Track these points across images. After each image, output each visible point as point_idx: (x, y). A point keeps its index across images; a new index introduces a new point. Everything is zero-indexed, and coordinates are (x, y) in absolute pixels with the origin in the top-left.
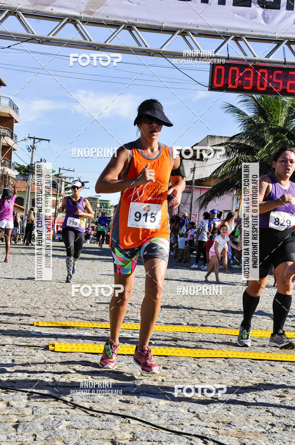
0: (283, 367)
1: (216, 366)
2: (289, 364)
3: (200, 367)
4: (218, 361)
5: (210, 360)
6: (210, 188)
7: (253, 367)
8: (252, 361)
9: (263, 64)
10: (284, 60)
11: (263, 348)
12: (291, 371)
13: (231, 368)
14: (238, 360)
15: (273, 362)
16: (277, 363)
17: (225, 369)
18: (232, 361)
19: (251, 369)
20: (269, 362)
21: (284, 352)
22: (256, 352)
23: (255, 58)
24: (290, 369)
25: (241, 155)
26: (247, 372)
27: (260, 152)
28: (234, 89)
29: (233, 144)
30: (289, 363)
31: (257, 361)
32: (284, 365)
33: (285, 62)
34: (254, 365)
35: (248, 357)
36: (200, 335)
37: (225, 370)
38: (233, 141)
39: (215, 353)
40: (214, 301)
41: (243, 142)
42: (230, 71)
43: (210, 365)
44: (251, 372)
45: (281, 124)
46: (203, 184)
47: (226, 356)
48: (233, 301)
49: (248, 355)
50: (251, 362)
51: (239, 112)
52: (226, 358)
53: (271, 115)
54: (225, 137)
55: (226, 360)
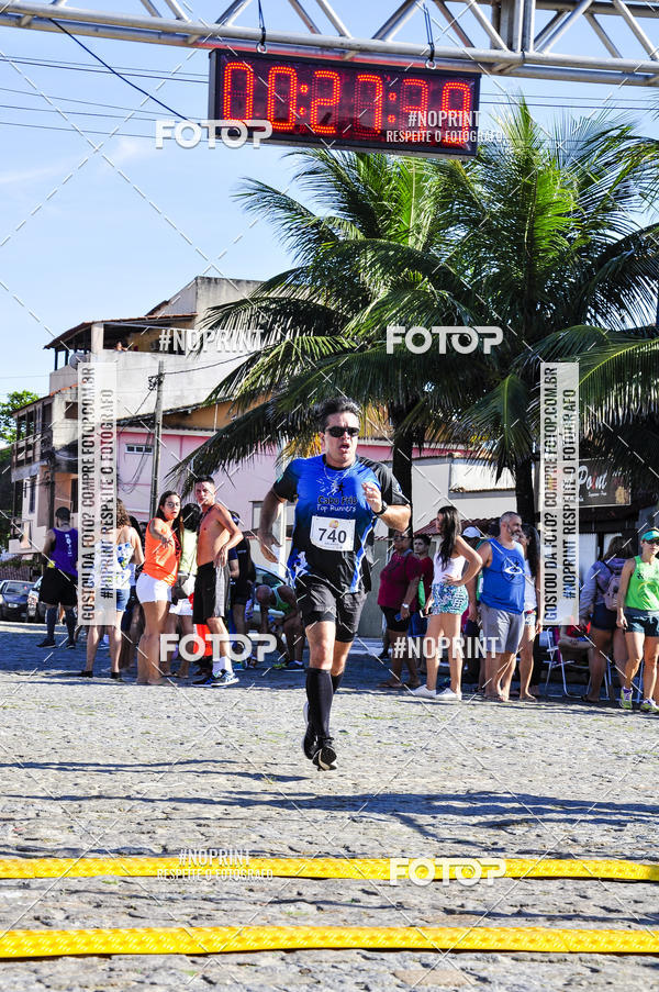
0: (463, 970)
1: (261, 978)
2: (478, 959)
3: (210, 982)
4: (266, 960)
5: (242, 958)
6: (211, 434)
7: (373, 973)
8: (368, 955)
11: (396, 914)
12: (484, 980)
13: (308, 980)
14: (324, 955)
15: (432, 955)
16: (441, 957)
18: (307, 960)
19: (367, 981)
20: (417, 954)
22: (376, 927)
24: (483, 974)
25: (301, 335)
27: (353, 324)
29: (274, 300)
30: (479, 955)
31: (384, 955)
32: (463, 964)
34: (376, 967)
35: (355, 944)
36: (206, 883)
38: (273, 294)
39: (254, 937)
41: (303, 295)
43: (243, 975)
44: (367, 988)
45: (415, 243)
46: (187, 422)
47: (290, 945)
49: (357, 939)
50: (365, 957)
51: (289, 206)
52: (288, 951)
53: (389, 216)
54: (248, 282)
55: (289, 957)
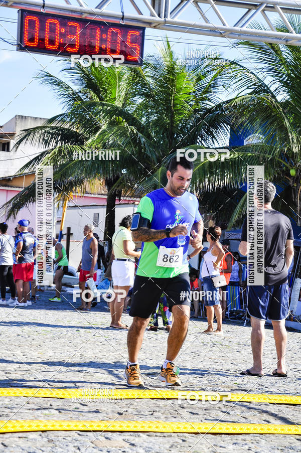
0: (124, 440)
1: (29, 444)
2: (131, 435)
3: (5, 446)
4: (31, 436)
5: (21, 435)
6: (21, 190)
7: (82, 442)
8: (81, 433)
9: (93, 18)
10: (121, 14)
11: (95, 414)
12: (133, 445)
13: (51, 445)
14: (60, 433)
15: (110, 434)
16: (115, 434)
17: (43, 446)
18: (52, 436)
19: (79, 445)
20: (104, 433)
21: (124, 419)
22: (85, 421)
23: (81, 8)
24: (133, 442)
25: (65, 144)
26: (74, 449)
27: (90, 141)
28: (54, 50)
29: (52, 128)
30: (132, 433)
31: (88, 433)
32: (124, 438)
33: (123, 16)
34: (84, 439)
35: (75, 429)
36: (7, 400)
37: (43, 449)
38: (53, 125)
39: (28, 425)
40: (26, 350)
41: (67, 126)
42: (47, 25)
43: (21, 442)
44: (79, 449)
45: (118, 104)
46: (10, 184)
47: (44, 429)
48: (53, 349)
49: (76, 426)
50: (79, 434)
51: (59, 84)
52: (43, 431)
53: (106, 91)
54: (41, 119)
55: (43, 434)
